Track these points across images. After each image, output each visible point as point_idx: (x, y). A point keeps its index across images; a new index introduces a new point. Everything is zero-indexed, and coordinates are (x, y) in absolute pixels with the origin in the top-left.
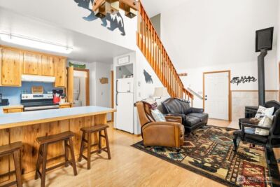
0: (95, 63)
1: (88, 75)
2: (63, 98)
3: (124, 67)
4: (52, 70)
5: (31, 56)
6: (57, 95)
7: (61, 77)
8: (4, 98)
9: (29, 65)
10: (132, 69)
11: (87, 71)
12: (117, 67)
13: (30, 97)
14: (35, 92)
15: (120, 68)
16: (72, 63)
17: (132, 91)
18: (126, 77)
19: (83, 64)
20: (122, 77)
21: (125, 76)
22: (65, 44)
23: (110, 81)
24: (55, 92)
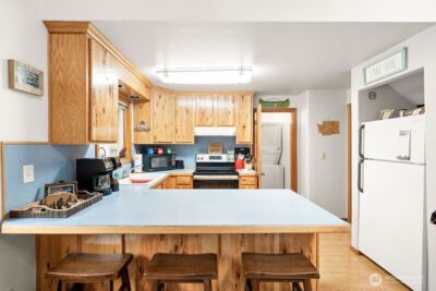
0: (308, 92)
1: (295, 119)
2: (248, 162)
3: (386, 87)
4: (231, 116)
5: (205, 98)
6: (241, 157)
7: (244, 127)
8: (178, 159)
9: (203, 113)
10: (421, 89)
11: (293, 111)
12: (361, 92)
13: (205, 158)
14: (212, 151)
15: (372, 94)
16: (264, 101)
17: (417, 157)
18: (395, 115)
19: (283, 98)
20: (379, 117)
21: (388, 113)
22: (237, 66)
23: (343, 128)
24: (237, 151)
